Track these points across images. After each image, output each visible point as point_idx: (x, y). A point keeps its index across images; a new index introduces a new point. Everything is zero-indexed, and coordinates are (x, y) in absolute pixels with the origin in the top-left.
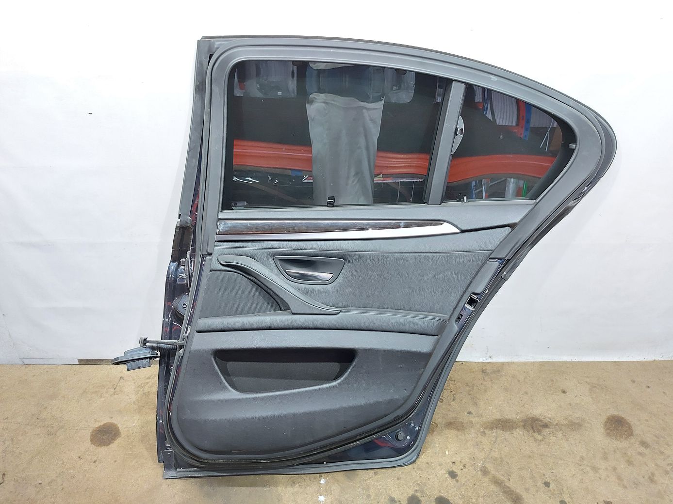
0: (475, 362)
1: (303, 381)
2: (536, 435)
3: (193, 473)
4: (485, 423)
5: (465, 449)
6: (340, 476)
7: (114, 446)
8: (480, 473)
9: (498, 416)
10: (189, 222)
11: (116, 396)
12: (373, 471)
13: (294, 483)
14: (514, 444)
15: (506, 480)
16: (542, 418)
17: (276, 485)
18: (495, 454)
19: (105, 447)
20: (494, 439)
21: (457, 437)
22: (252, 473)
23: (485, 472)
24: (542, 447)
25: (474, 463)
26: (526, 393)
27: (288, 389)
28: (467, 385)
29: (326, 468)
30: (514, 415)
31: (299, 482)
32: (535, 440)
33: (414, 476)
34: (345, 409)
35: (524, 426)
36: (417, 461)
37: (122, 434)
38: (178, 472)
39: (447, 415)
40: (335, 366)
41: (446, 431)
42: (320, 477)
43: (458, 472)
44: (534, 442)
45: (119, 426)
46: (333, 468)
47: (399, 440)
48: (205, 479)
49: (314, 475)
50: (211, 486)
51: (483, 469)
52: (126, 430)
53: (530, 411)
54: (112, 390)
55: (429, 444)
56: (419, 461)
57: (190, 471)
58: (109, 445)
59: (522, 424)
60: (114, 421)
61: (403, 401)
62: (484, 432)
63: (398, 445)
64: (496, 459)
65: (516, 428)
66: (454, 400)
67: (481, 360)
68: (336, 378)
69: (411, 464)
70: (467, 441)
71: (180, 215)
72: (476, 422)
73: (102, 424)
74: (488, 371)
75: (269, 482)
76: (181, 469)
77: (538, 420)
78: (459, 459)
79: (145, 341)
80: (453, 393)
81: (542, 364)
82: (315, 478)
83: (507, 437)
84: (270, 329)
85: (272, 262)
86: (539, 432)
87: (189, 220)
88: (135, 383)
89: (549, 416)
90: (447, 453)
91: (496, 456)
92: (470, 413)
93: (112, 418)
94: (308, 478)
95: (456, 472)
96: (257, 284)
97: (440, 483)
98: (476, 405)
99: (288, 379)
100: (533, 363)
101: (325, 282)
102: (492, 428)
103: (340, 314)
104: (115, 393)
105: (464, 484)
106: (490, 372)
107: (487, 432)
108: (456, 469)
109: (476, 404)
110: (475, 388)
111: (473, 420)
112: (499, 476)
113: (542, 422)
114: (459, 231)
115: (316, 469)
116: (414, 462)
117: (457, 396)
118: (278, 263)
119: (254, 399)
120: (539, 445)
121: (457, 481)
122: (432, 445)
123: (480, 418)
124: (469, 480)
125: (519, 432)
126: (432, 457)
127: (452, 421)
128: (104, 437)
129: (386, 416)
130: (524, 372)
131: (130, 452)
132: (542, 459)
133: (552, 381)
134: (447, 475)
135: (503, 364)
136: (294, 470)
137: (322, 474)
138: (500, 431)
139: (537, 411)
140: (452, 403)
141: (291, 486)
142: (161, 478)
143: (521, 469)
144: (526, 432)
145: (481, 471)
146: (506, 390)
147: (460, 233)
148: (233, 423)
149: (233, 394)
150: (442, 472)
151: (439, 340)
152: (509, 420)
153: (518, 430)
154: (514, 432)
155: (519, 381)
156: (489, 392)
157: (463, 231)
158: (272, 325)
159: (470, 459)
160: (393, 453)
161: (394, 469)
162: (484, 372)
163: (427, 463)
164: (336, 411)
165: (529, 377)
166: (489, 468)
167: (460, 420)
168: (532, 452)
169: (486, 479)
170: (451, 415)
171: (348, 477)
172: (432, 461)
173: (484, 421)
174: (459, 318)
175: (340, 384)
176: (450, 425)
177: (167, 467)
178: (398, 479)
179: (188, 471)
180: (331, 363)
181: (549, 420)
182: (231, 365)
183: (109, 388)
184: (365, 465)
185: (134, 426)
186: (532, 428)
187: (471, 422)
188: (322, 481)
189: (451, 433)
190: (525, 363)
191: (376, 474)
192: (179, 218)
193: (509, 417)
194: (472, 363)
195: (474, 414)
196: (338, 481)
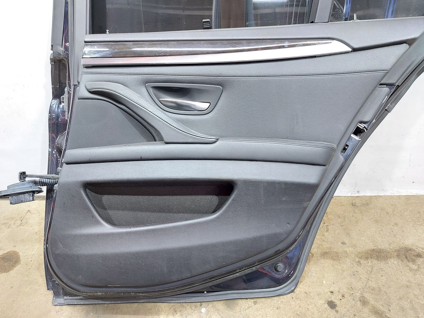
0: (345, 197)
1: (181, 214)
2: (411, 264)
3: (80, 301)
4: (359, 253)
5: (342, 279)
6: (220, 305)
7: (13, 273)
8: (359, 303)
9: (371, 246)
10: (62, 54)
11: (21, 227)
12: (252, 300)
13: (175, 311)
14: (390, 274)
15: (386, 310)
16: (414, 248)
17: (158, 313)
18: (372, 284)
19: (5, 273)
20: (370, 269)
21: (333, 266)
22: (136, 301)
23: (364, 302)
24: (418, 276)
25: (352, 293)
26: (396, 224)
27: (163, 223)
28: (339, 217)
29: (207, 297)
30: (387, 246)
31: (181, 311)
32: (411, 270)
33: (292, 306)
34: (224, 244)
35: (398, 256)
36: (295, 291)
37: (21, 262)
38: (65, 300)
39: (321, 245)
40: (214, 199)
41: (322, 261)
42: (201, 305)
43: (337, 302)
44: (408, 271)
45: (21, 254)
46: (214, 297)
47: (278, 271)
48: (91, 306)
49: (195, 303)
50: (96, 314)
51: (362, 299)
52: (26, 257)
53: (403, 241)
54: (19, 222)
55: (307, 273)
56: (297, 290)
57: (76, 299)
58: (9, 271)
59: (396, 254)
60: (16, 249)
61: (286, 236)
62: (359, 262)
63: (277, 276)
64: (373, 289)
65: (390, 258)
66: (327, 231)
67: (349, 195)
68: (214, 212)
69: (289, 293)
70: (343, 271)
71: (52, 46)
72: (351, 252)
73: (6, 252)
74: (357, 204)
75: (151, 310)
76: (68, 297)
77: (410, 250)
78: (337, 289)
79: (23, 175)
80: (326, 224)
81: (408, 198)
82: (196, 307)
83: (382, 267)
84: (141, 159)
85: (144, 90)
86: (414, 261)
87: (61, 52)
88: (39, 215)
89: (421, 246)
90: (324, 282)
91: (374, 286)
92: (343, 243)
93: (15, 246)
94: (189, 307)
95: (335, 303)
96: (129, 114)
97: (320, 314)
98: (349, 236)
99: (165, 212)
100: (399, 197)
101: (202, 112)
102: (367, 258)
103: (218, 142)
104: (21, 225)
105: (344, 314)
106: (359, 205)
107: (362, 261)
108: (335, 299)
109: (348, 234)
110: (346, 219)
111: (347, 250)
112: (379, 306)
113: (414, 252)
114: (350, 50)
115: (197, 298)
116: (293, 291)
117: (330, 227)
118: (151, 90)
119: (127, 233)
120: (415, 274)
121: (337, 311)
122: (310, 274)
123: (354, 249)
124: (349, 311)
125: (393, 262)
126: (309, 286)
127: (327, 251)
128: (6, 264)
129: (266, 250)
130: (392, 205)
131: (27, 279)
132: (420, 289)
133: (419, 213)
134: (326, 306)
135: (371, 197)
136: (175, 299)
137: (203, 303)
138: (375, 262)
139: (409, 242)
140: (326, 234)
141: (173, 314)
142: (51, 305)
143: (400, 299)
144: (400, 262)
145: (360, 301)
146: (377, 221)
147: (351, 52)
148: (105, 258)
149: (107, 228)
150: (322, 303)
151: (326, 170)
152: (383, 250)
153: (392, 260)
154: (389, 262)
155: (388, 213)
156: (360, 224)
157: (355, 50)
158: (144, 156)
159: (348, 288)
160: (273, 283)
161: (273, 298)
162: (353, 205)
163: (306, 293)
164: (214, 246)
165: (398, 209)
166: (368, 298)
167: (335, 250)
168: (409, 281)
169: (366, 310)
170: (326, 245)
171: (229, 306)
172: (310, 290)
173: (359, 251)
174: (345, 149)
175: (218, 218)
176: (325, 254)
177: (56, 294)
178: (277, 308)
179: (74, 299)
180: (209, 196)
181: (422, 250)
182: (106, 199)
183: (17, 220)
184: (245, 295)
185: (33, 255)
186: (406, 258)
187: (346, 252)
188: (203, 310)
189: (327, 263)
190: (391, 197)
191: (255, 303)
192: (52, 49)
193: (383, 247)
194: (342, 197)
195: (348, 244)
196: (218, 310)
